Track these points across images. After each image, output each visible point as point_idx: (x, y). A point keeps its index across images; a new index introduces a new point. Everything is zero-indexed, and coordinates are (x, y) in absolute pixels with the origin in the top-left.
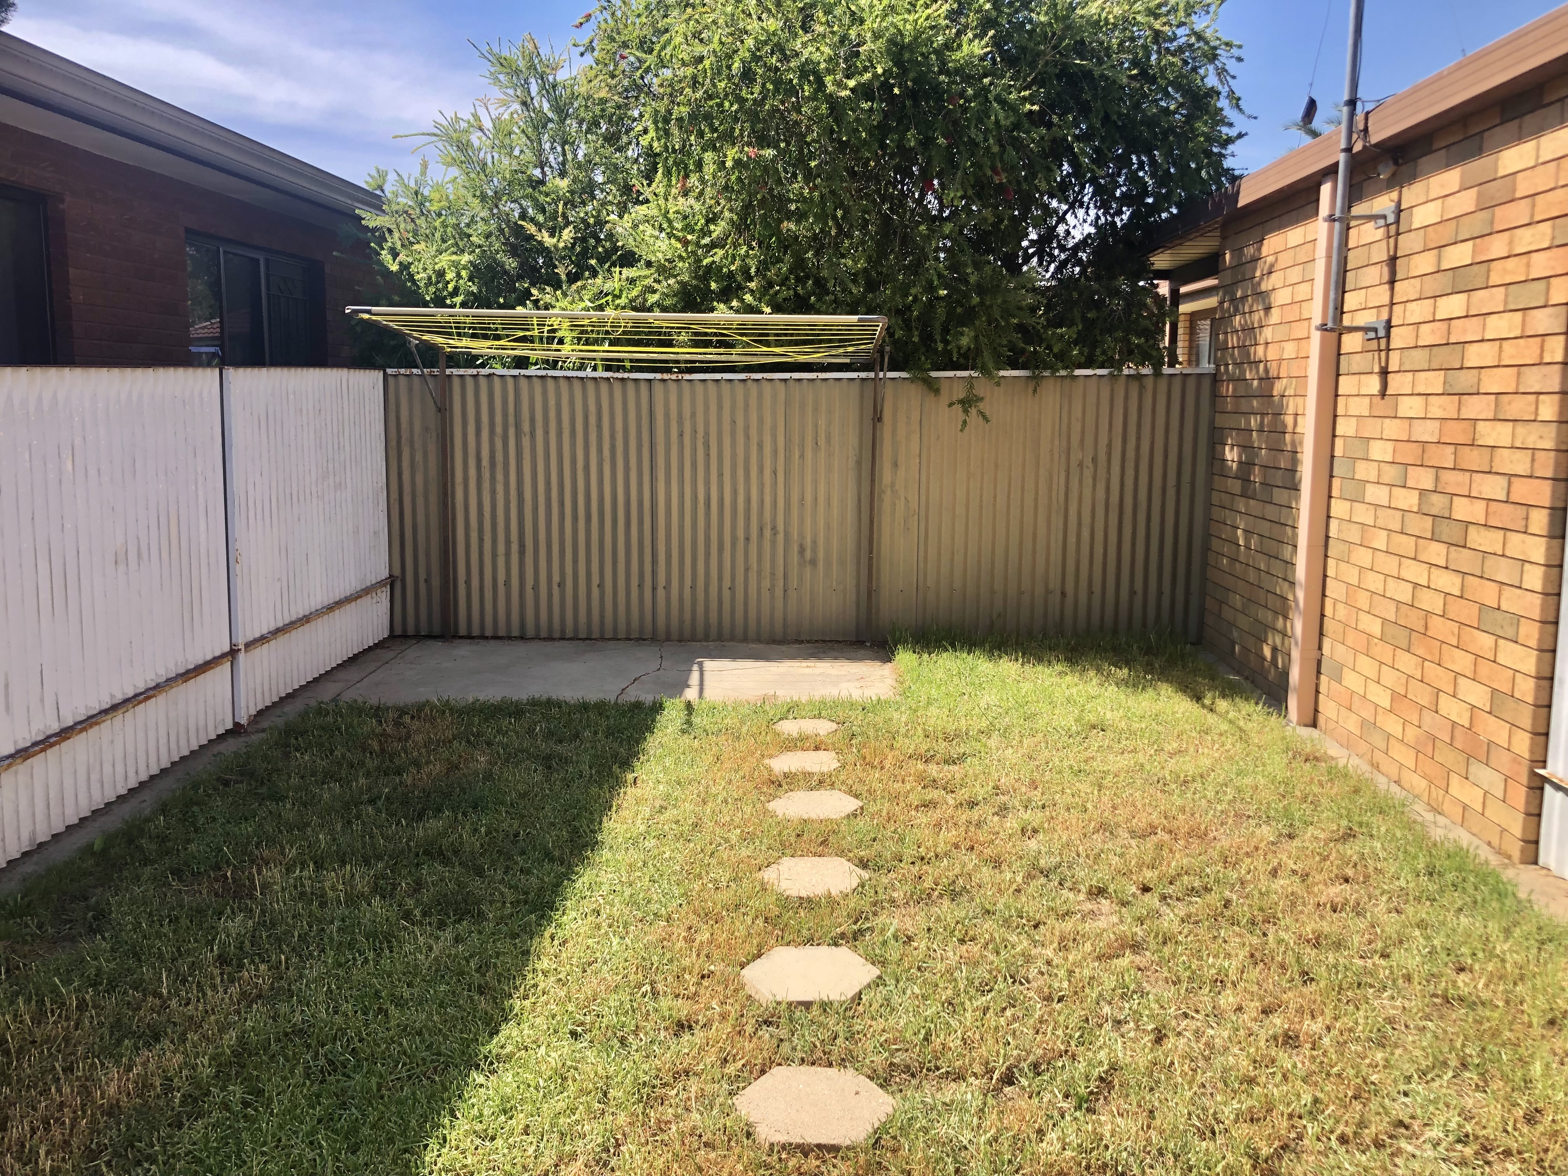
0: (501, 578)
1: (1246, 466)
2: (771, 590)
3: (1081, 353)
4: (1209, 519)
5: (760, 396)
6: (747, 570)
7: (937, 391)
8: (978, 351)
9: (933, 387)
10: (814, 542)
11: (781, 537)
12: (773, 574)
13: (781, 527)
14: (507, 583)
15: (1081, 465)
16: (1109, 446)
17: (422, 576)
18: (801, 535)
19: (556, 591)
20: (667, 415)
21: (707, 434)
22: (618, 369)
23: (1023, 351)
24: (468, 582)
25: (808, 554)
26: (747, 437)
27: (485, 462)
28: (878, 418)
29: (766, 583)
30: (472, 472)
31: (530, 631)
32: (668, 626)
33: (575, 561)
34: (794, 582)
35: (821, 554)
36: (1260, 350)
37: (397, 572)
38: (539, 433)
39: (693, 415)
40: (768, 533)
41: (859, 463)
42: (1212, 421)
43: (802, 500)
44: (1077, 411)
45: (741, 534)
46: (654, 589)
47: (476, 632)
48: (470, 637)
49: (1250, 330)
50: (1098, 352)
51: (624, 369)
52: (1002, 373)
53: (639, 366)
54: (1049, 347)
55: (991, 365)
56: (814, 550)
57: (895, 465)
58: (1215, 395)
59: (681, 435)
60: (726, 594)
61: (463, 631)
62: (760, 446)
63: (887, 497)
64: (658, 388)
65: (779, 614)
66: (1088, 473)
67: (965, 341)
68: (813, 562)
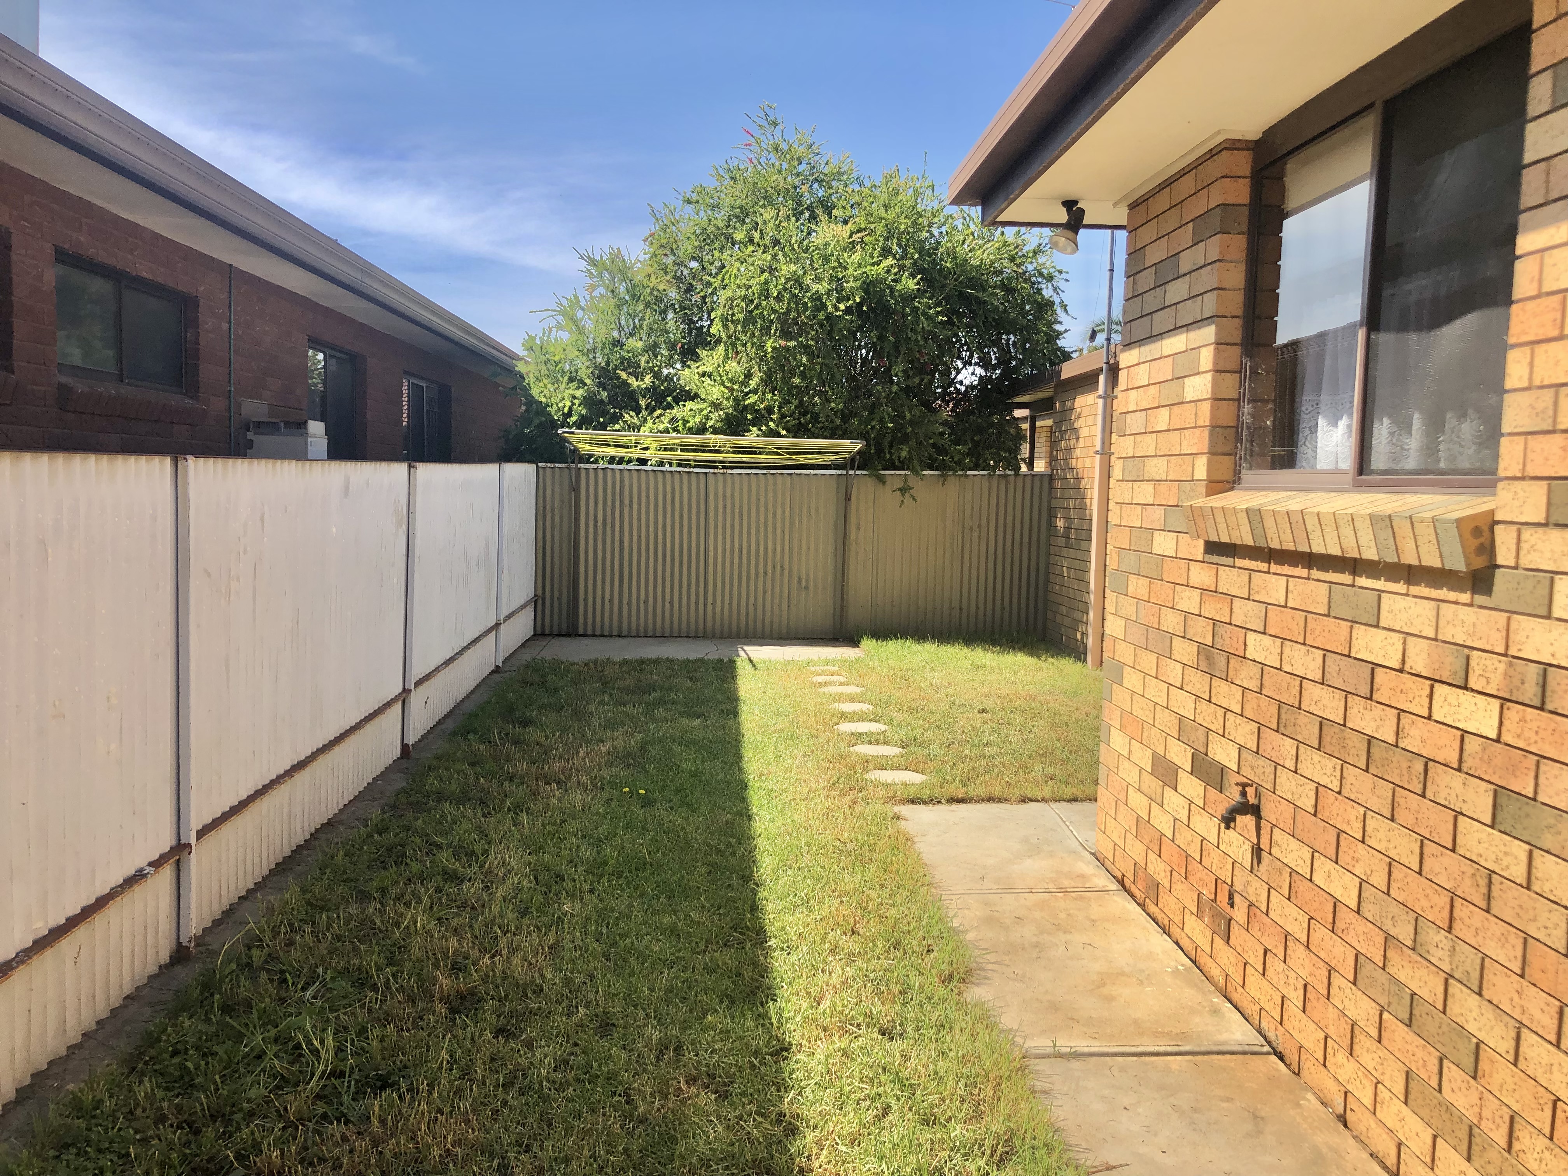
0: (607, 596)
1: (1068, 529)
2: (780, 605)
3: (971, 461)
4: (1048, 564)
5: (775, 484)
6: (765, 592)
7: (884, 483)
8: (910, 459)
9: (882, 480)
10: (808, 575)
11: (786, 572)
12: (781, 596)
13: (787, 567)
14: (611, 601)
15: (971, 529)
16: (988, 517)
17: (556, 595)
18: (799, 570)
19: (642, 606)
20: (716, 495)
21: (741, 507)
22: (685, 466)
23: (936, 459)
24: (586, 600)
25: (804, 584)
26: (766, 509)
27: (600, 524)
28: (848, 498)
29: (777, 601)
30: (591, 530)
31: (624, 633)
32: (714, 628)
33: (655, 586)
34: (794, 601)
35: (811, 584)
36: (1074, 461)
37: (540, 592)
38: (635, 506)
39: (733, 495)
40: (778, 569)
41: (836, 526)
42: (1050, 502)
43: (800, 548)
44: (969, 496)
45: (761, 571)
46: (705, 605)
47: (589, 632)
48: (585, 635)
49: (1069, 450)
50: (981, 461)
51: (690, 466)
52: (924, 472)
53: (699, 464)
54: (952, 458)
55: (918, 468)
56: (807, 580)
57: (858, 528)
58: (1051, 488)
59: (725, 507)
60: (751, 608)
61: (581, 632)
62: (775, 514)
63: (853, 547)
64: (711, 479)
65: (785, 622)
66: (975, 535)
67: (904, 454)
68: (807, 588)
